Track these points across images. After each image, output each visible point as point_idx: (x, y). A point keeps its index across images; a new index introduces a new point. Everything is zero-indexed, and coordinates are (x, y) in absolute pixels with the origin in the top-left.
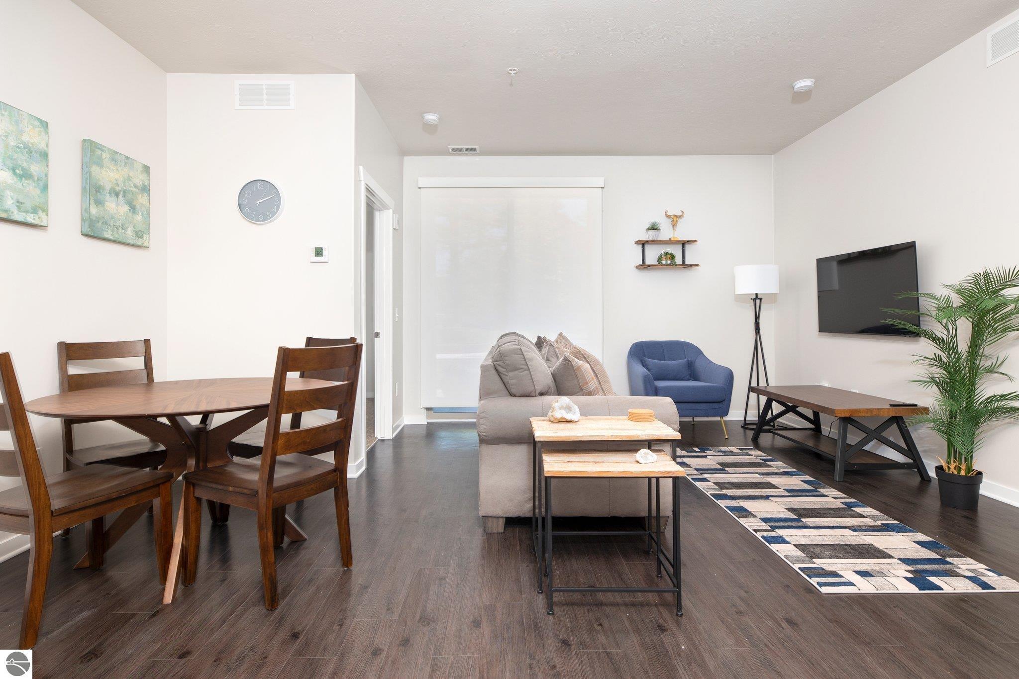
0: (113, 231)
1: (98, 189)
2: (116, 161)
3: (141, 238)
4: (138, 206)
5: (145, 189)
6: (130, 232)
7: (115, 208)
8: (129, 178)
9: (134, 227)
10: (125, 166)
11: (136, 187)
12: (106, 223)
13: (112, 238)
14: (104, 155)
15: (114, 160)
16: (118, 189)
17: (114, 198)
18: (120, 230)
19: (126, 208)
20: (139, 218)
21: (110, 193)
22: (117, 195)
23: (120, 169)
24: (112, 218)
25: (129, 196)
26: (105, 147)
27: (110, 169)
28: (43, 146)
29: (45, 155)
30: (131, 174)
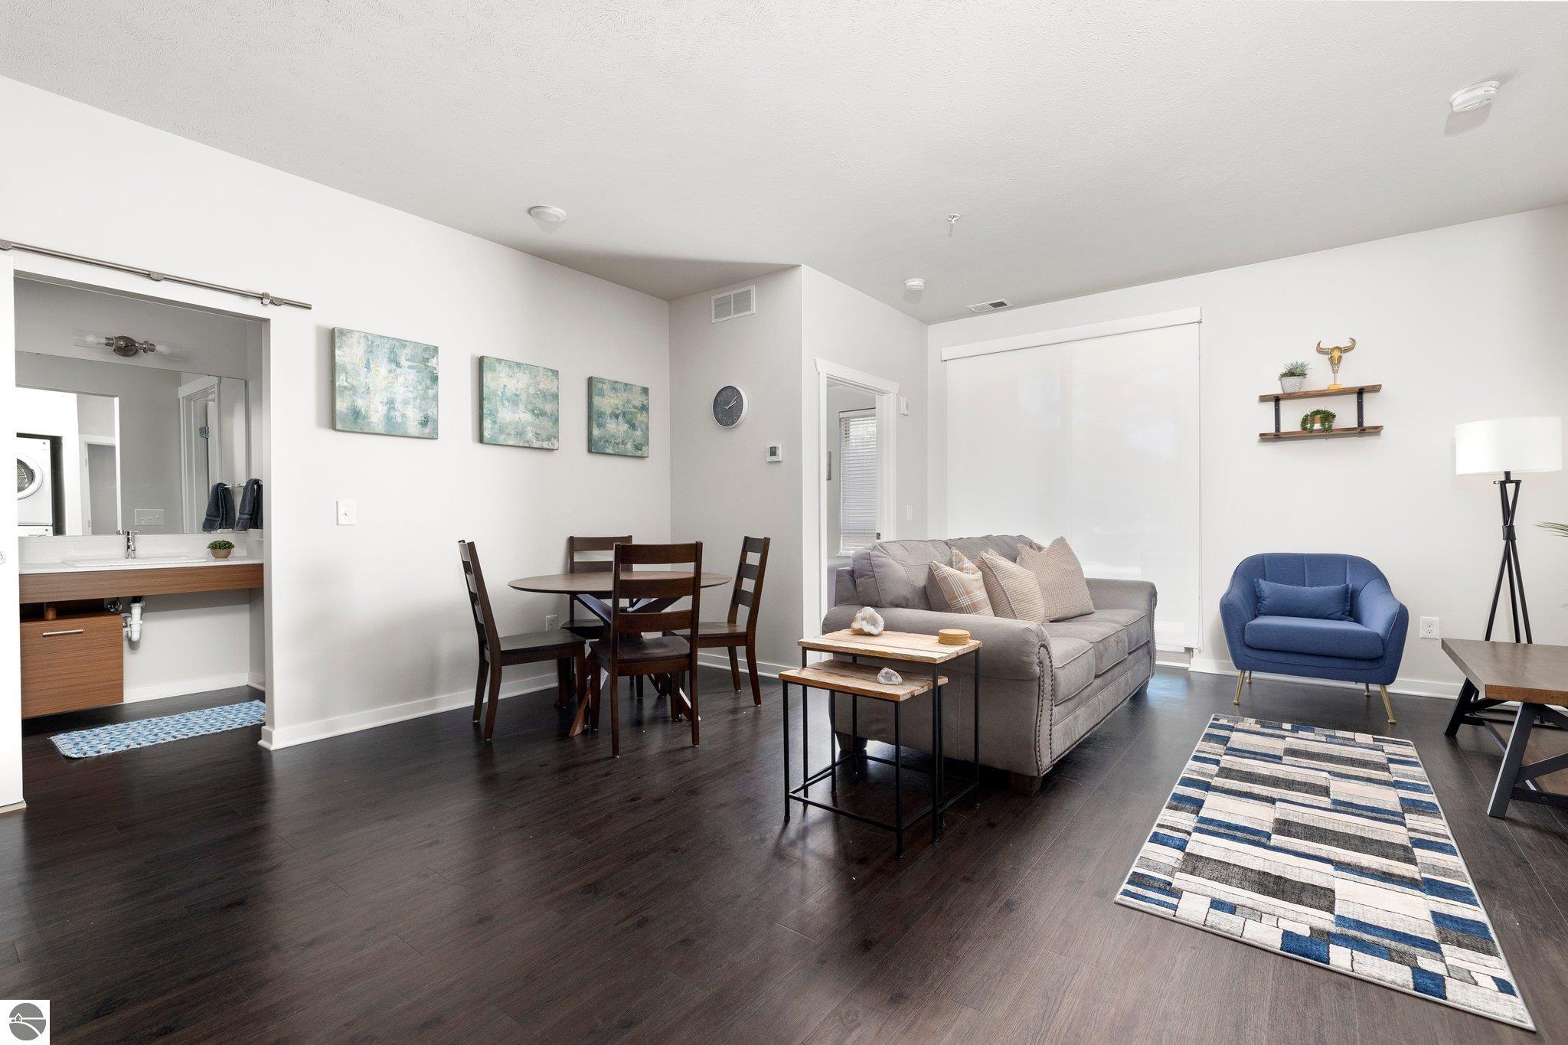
0: (613, 447)
1: (601, 414)
2: (616, 389)
3: (641, 450)
4: (637, 424)
5: (644, 408)
6: (629, 446)
7: (616, 428)
8: (628, 401)
9: (634, 441)
10: (625, 391)
11: (634, 407)
12: (608, 441)
13: (613, 452)
14: (605, 387)
15: (614, 389)
16: (617, 412)
17: (614, 420)
18: (621, 446)
19: (626, 427)
20: (639, 433)
21: (610, 416)
22: (617, 417)
23: (619, 395)
24: (613, 436)
25: (629, 416)
26: (606, 380)
27: (610, 396)
28: (554, 389)
29: (556, 396)
30: (630, 397)
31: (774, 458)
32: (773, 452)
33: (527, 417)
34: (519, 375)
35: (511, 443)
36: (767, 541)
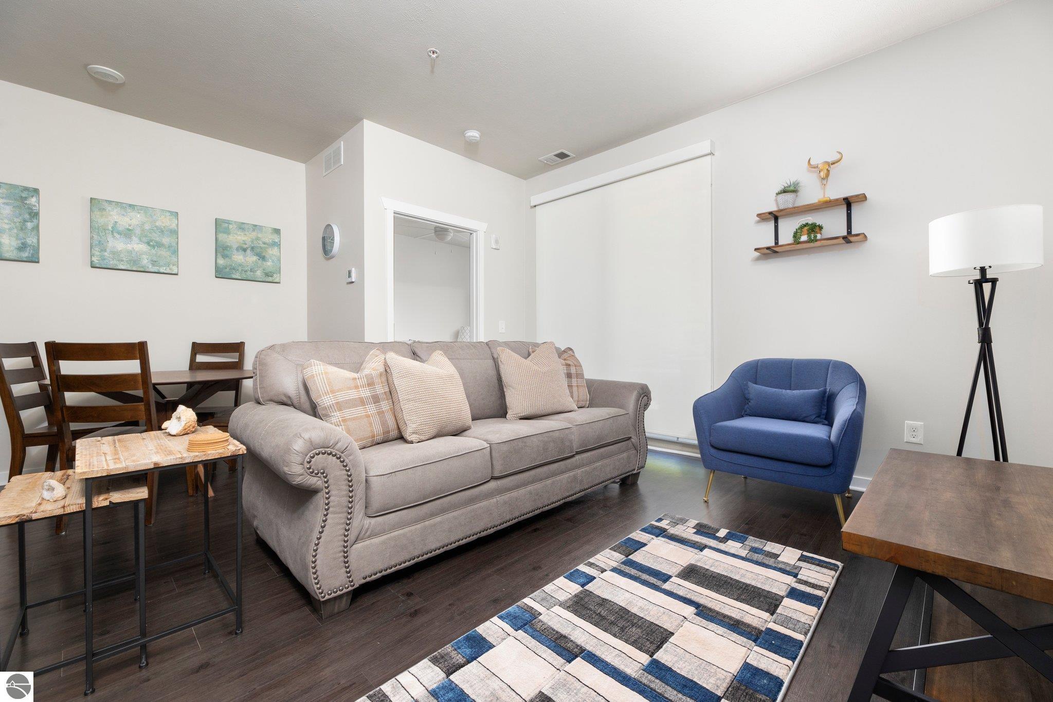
0: (240, 273)
1: (228, 248)
2: (243, 229)
3: (272, 277)
4: (267, 256)
5: (275, 244)
6: (259, 273)
7: (243, 259)
8: (258, 239)
9: (264, 270)
10: (254, 231)
11: (264, 243)
12: (234, 269)
13: (240, 278)
14: (231, 226)
16: (245, 246)
17: (241, 252)
18: (249, 273)
19: (255, 258)
20: (269, 263)
21: (237, 250)
22: (245, 250)
24: (241, 265)
25: (258, 250)
26: (232, 221)
27: (237, 234)
28: (174, 226)
29: (174, 233)
30: (260, 235)
33: (143, 247)
34: (132, 214)
35: (123, 267)
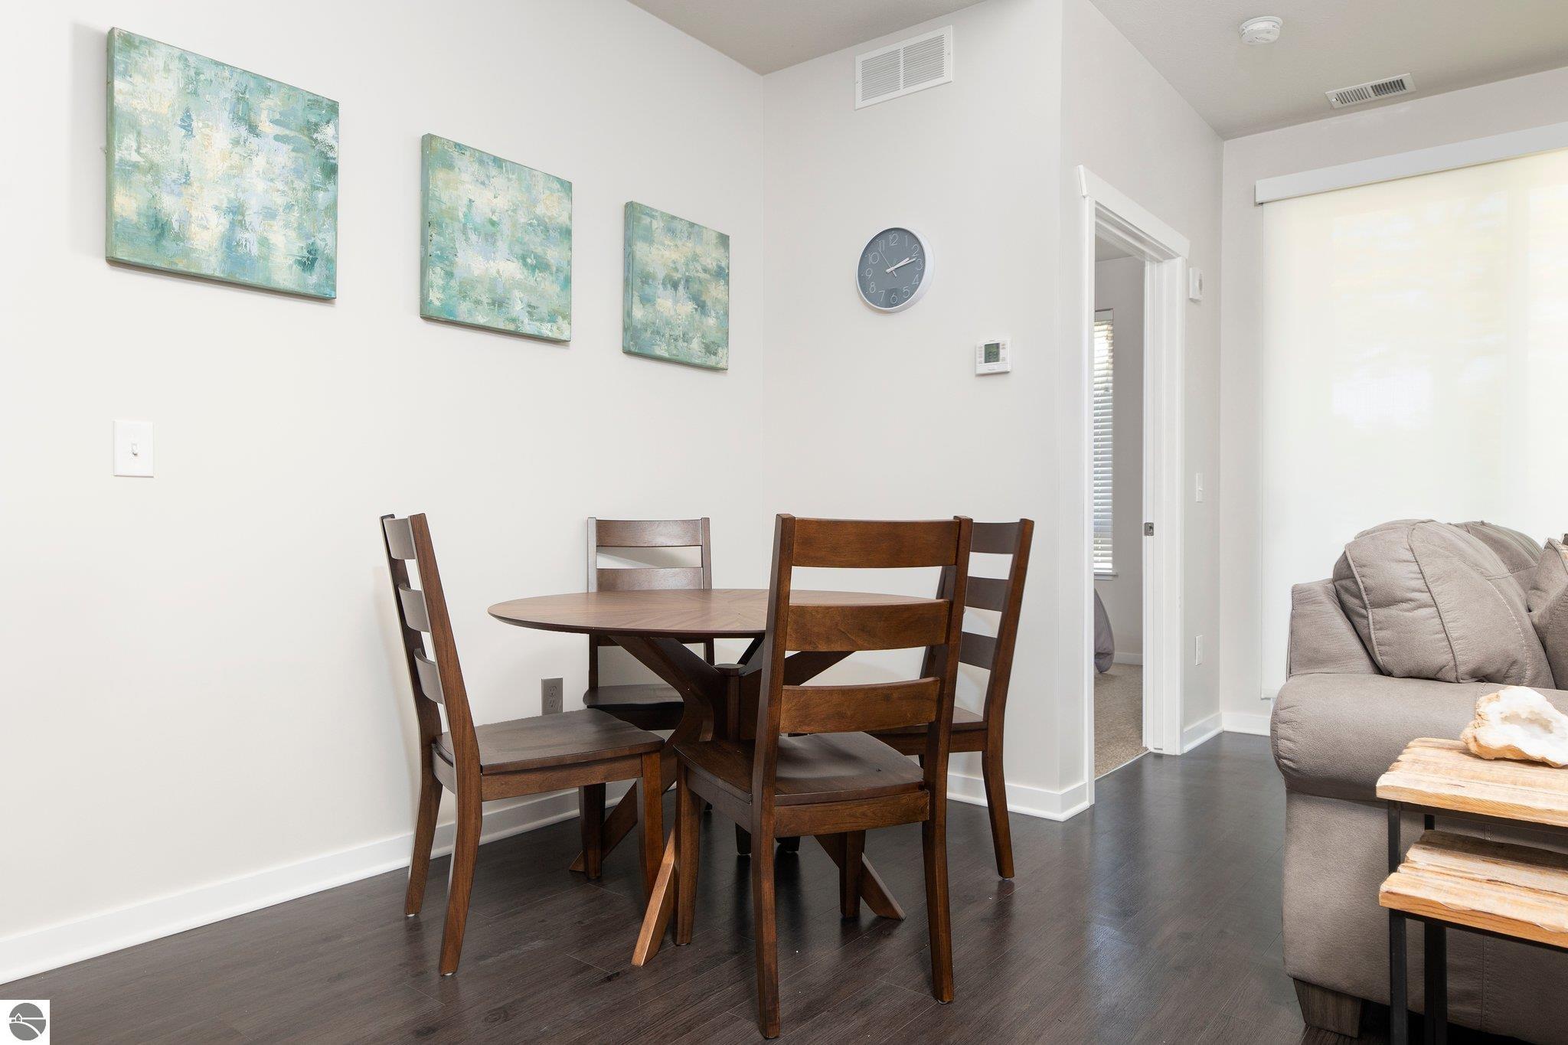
0: (669, 345)
1: (646, 278)
2: (673, 232)
3: (715, 354)
4: (709, 303)
5: (722, 274)
6: (696, 345)
7: (673, 307)
8: (695, 258)
9: (703, 336)
10: (689, 237)
11: (705, 271)
12: (658, 333)
13: (666, 355)
14: (655, 224)
15: (671, 231)
16: (676, 276)
17: (670, 291)
18: (681, 343)
19: (689, 307)
20: (711, 321)
21: (664, 284)
22: (675, 286)
23: (679, 243)
24: (668, 323)
25: (696, 286)
26: (657, 211)
27: (664, 245)
28: (563, 219)
29: (567, 233)
30: (699, 250)
31: (994, 367)
32: (992, 352)
33: (511, 269)
34: (499, 181)
35: (481, 320)
36: (1025, 528)
